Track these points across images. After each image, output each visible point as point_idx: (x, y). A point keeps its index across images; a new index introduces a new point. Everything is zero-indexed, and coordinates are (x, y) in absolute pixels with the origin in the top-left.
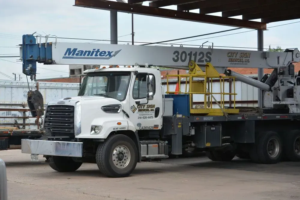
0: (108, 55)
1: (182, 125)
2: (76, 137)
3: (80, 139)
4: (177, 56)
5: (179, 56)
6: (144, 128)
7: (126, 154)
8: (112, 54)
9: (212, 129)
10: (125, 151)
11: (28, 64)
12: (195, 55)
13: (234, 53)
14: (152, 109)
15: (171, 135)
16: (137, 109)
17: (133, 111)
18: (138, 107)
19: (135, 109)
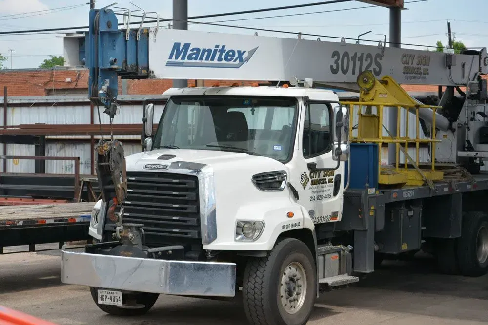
0: (238, 60)
1: (375, 210)
2: (206, 247)
3: (213, 252)
4: (336, 62)
5: (340, 62)
6: (317, 220)
7: (300, 282)
8: (244, 56)
9: (411, 214)
10: (298, 275)
11: (103, 79)
12: (361, 59)
13: (410, 57)
14: (330, 177)
15: (353, 231)
16: (310, 178)
17: (303, 184)
18: (311, 174)
19: (306, 180)
